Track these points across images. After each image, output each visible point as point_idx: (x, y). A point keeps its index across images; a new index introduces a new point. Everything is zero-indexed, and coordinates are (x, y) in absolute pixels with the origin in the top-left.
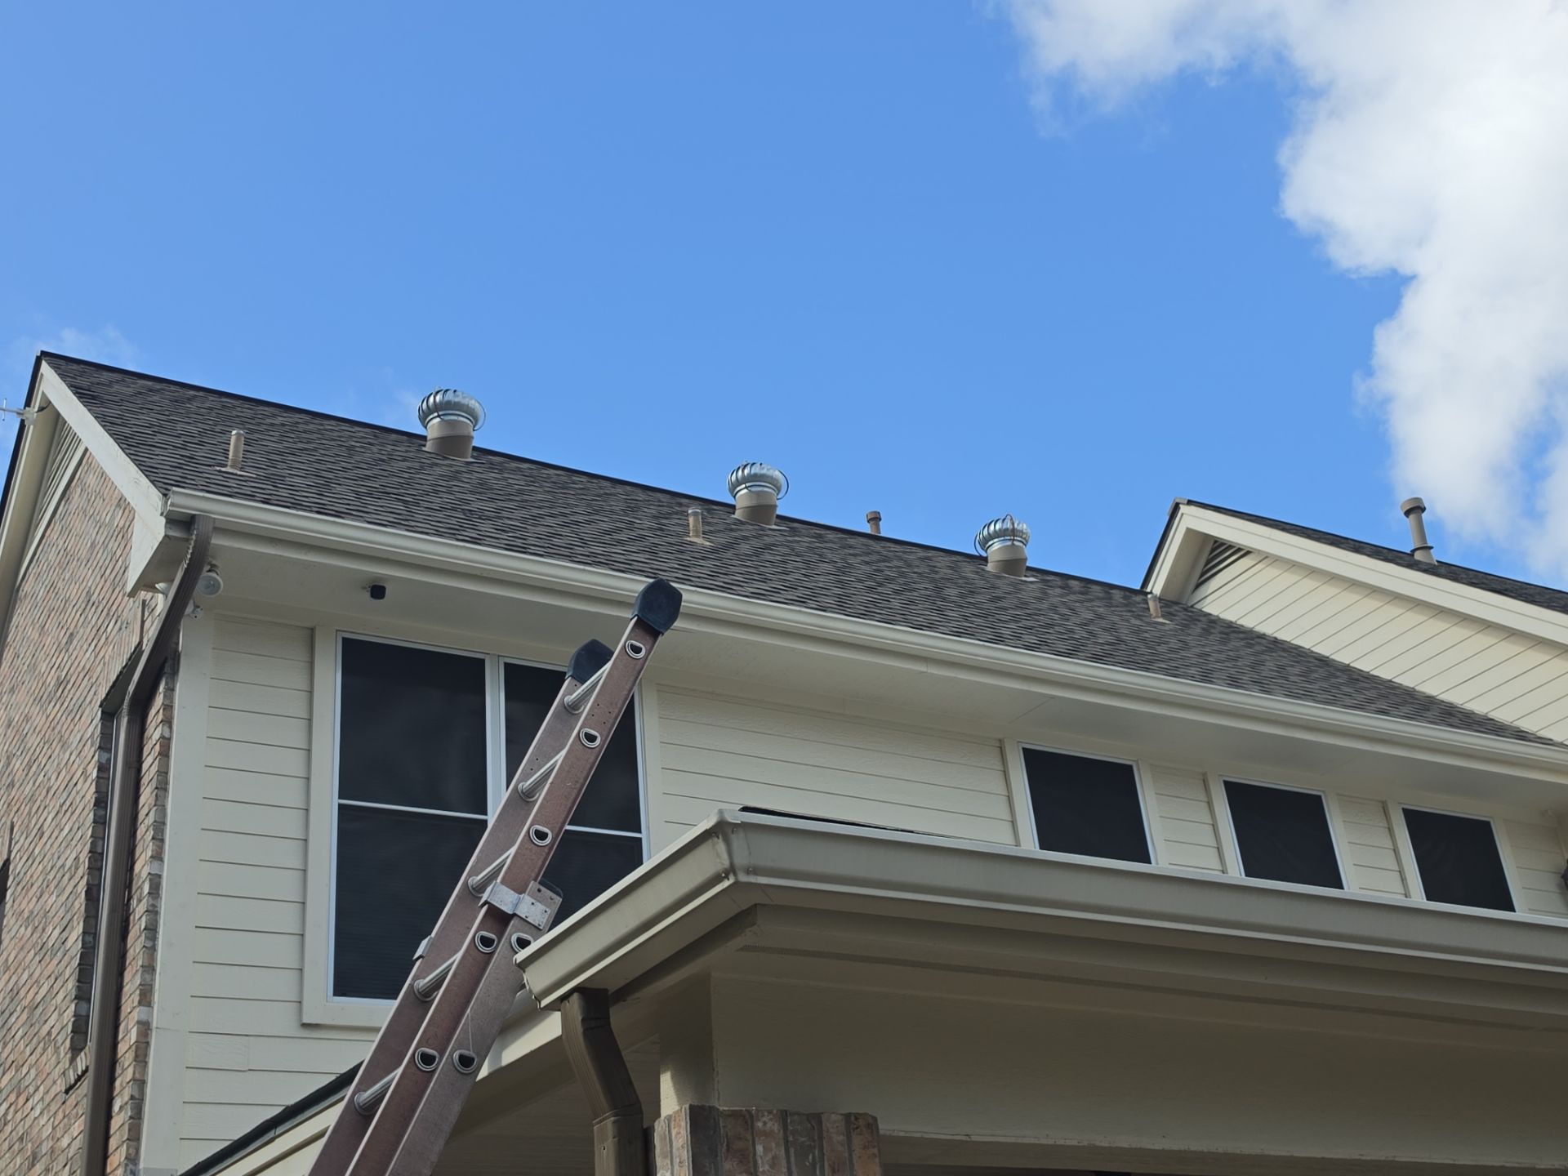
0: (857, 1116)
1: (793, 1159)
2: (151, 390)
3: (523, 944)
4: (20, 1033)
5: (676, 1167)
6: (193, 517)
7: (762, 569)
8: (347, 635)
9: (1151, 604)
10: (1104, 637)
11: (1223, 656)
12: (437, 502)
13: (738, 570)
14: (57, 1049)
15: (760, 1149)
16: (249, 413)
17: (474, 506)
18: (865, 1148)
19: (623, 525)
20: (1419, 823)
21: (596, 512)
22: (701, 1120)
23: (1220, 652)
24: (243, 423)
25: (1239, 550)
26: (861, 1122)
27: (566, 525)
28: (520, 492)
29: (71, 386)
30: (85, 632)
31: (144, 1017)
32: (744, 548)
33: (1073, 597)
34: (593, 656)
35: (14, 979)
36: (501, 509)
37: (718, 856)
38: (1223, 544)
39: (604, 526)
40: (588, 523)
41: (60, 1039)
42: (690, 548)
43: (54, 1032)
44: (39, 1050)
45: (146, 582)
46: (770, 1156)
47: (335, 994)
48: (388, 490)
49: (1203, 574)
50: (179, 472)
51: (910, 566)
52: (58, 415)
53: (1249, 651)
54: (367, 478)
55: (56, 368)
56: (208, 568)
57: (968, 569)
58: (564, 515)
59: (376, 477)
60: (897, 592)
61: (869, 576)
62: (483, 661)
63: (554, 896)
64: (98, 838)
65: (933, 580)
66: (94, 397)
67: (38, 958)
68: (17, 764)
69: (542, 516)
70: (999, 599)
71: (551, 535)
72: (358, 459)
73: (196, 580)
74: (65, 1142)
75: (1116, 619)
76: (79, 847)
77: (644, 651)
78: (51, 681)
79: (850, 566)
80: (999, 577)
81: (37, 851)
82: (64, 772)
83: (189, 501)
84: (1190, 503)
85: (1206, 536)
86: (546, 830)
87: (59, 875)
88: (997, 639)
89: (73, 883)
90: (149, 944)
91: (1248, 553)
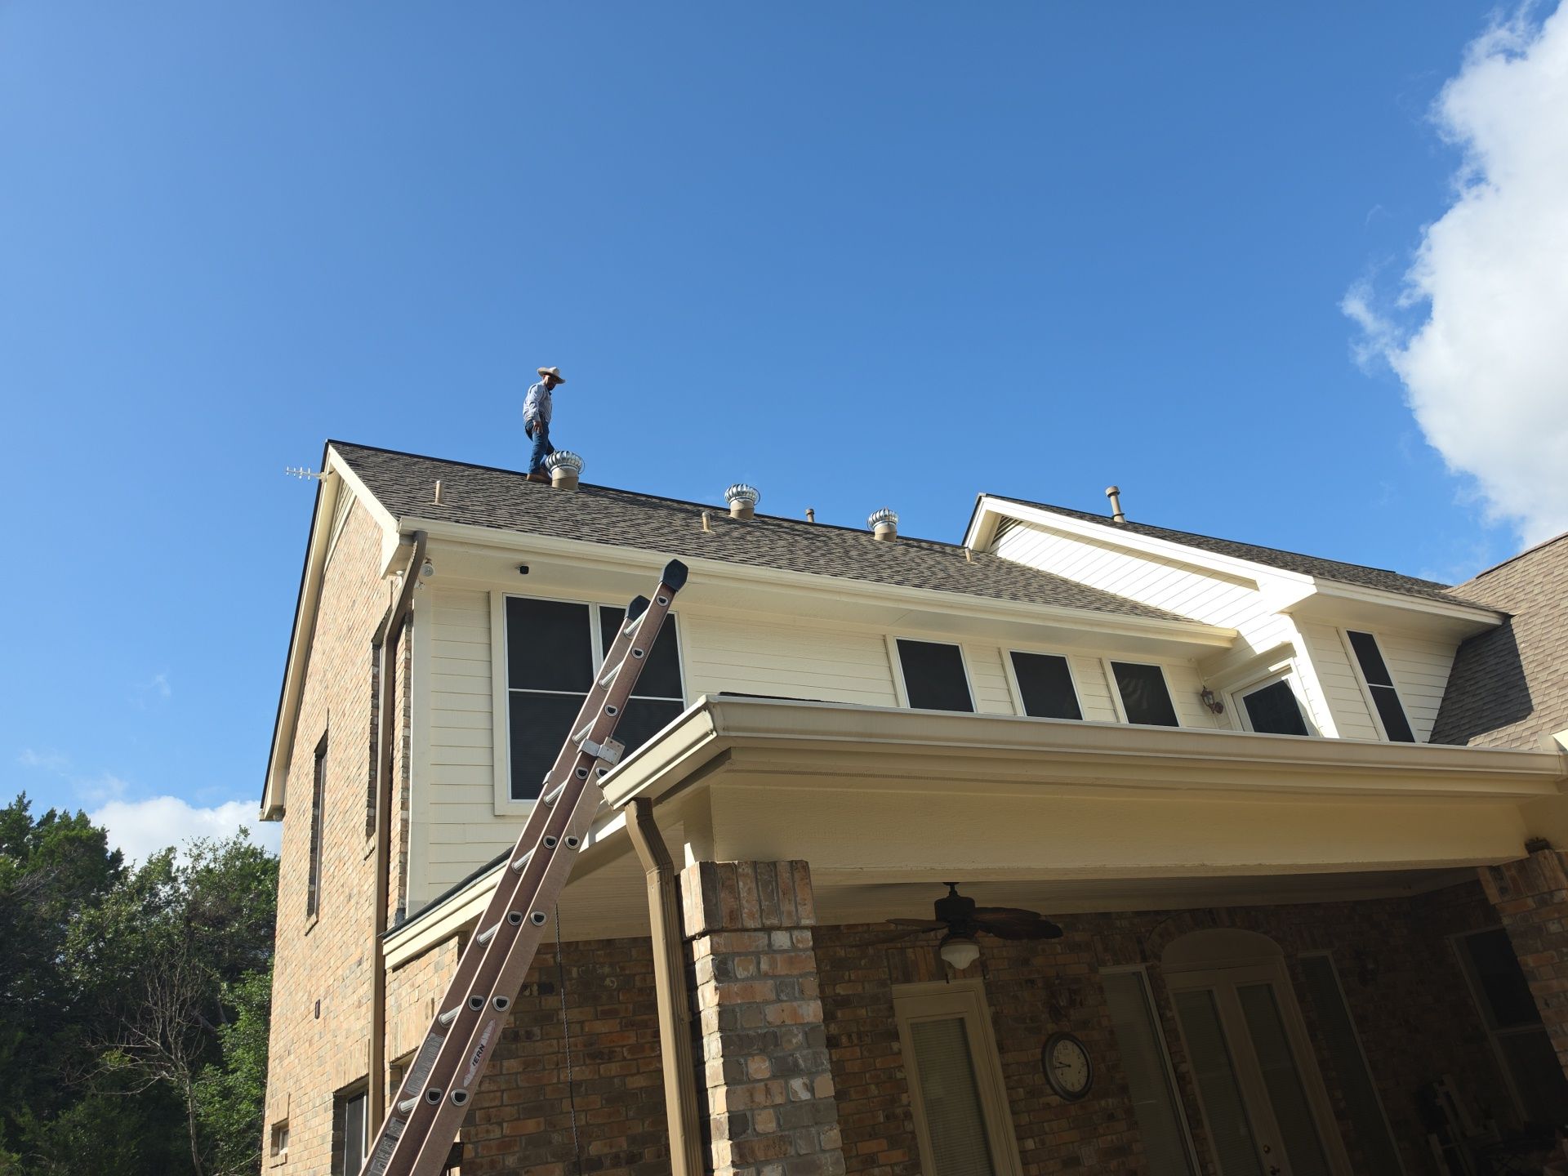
0: (796, 862)
1: (760, 889)
2: (392, 459)
3: (603, 773)
4: (339, 826)
5: (693, 898)
6: (415, 532)
7: (746, 546)
8: (508, 595)
9: (967, 555)
10: (941, 575)
11: (1007, 582)
12: (557, 516)
13: (732, 547)
14: (359, 835)
15: (741, 884)
16: (448, 470)
17: (579, 518)
18: (802, 879)
19: (665, 524)
20: (1121, 670)
21: (650, 518)
22: (707, 870)
23: (1006, 579)
24: (446, 476)
25: (1016, 520)
26: (799, 865)
27: (633, 526)
28: (606, 508)
29: (345, 459)
30: (360, 600)
31: (405, 817)
32: (735, 534)
33: (924, 552)
34: (639, 605)
35: (334, 796)
36: (594, 519)
37: (706, 721)
38: (1007, 518)
39: (653, 525)
40: (645, 524)
41: (360, 830)
42: (703, 536)
43: (357, 826)
44: (349, 836)
45: (391, 571)
46: (746, 889)
47: (513, 798)
48: (529, 511)
49: (996, 535)
50: (407, 507)
51: (830, 539)
52: (340, 477)
53: (1022, 578)
54: (517, 504)
55: (337, 449)
56: (426, 561)
57: (863, 539)
58: (631, 520)
59: (522, 503)
60: (823, 555)
61: (807, 547)
62: (587, 606)
63: (620, 745)
64: (374, 716)
65: (843, 548)
66: (358, 465)
67: (346, 785)
68: (329, 675)
69: (619, 522)
70: (881, 556)
71: (624, 532)
72: (512, 493)
73: (419, 568)
74: (366, 887)
75: (948, 564)
76: (364, 722)
77: (667, 601)
78: (345, 629)
79: (796, 541)
80: (881, 543)
81: (342, 725)
82: (354, 680)
83: (414, 523)
84: (988, 495)
85: (998, 514)
86: (614, 707)
87: (355, 738)
88: (880, 580)
89: (362, 742)
90: (405, 775)
91: (1021, 522)
